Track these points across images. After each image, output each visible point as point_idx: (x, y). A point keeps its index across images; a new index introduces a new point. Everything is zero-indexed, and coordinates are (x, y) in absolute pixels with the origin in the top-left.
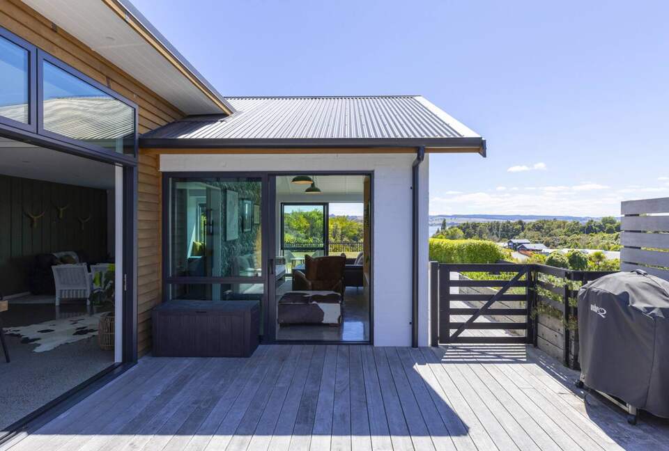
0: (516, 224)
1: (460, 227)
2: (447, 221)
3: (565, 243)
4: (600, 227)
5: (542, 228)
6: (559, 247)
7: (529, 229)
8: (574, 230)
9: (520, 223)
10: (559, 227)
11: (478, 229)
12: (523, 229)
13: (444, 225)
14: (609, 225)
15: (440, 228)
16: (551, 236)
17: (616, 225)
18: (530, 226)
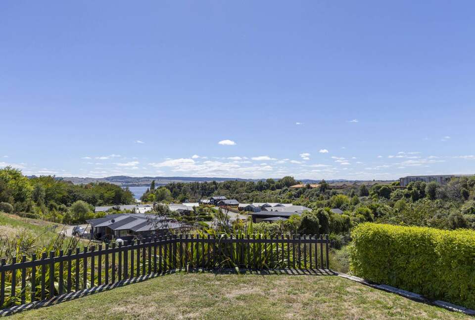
0: (211, 184)
1: (167, 187)
2: (155, 182)
3: (248, 198)
4: (266, 185)
5: (230, 187)
6: (244, 201)
7: (221, 188)
8: (251, 189)
9: (214, 183)
10: (242, 186)
11: (183, 188)
12: (216, 188)
13: (153, 185)
14: (272, 185)
15: (149, 188)
16: (237, 193)
17: (275, 184)
18: (222, 186)
